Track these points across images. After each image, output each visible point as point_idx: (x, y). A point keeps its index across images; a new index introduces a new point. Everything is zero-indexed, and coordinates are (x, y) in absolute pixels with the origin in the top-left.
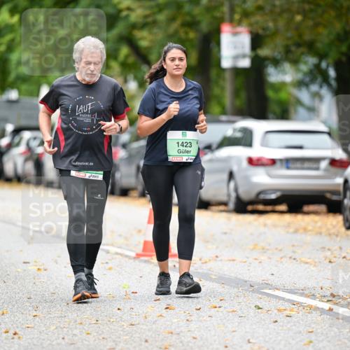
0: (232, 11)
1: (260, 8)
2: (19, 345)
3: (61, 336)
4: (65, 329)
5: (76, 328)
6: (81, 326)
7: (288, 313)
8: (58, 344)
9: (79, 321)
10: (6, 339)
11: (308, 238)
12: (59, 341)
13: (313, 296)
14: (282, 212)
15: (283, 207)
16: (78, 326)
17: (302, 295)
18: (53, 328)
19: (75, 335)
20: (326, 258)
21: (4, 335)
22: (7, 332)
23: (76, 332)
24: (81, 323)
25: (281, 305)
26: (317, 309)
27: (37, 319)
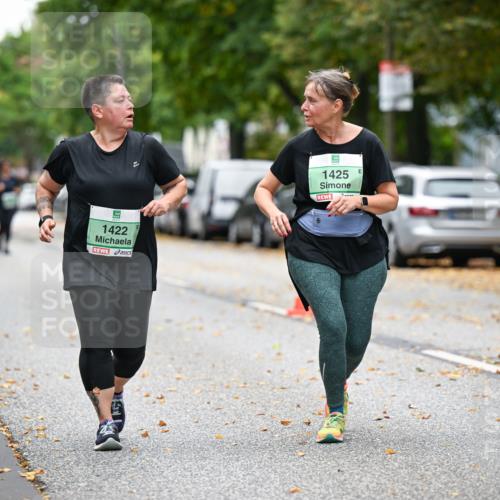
0: (392, 47)
1: (422, 46)
2: (161, 409)
3: (206, 401)
4: (211, 393)
5: (222, 392)
6: (228, 390)
7: (452, 376)
8: (204, 409)
9: (226, 385)
10: (147, 403)
11: (475, 295)
12: (204, 406)
13: (480, 359)
14: (445, 267)
15: (447, 261)
16: (225, 390)
17: (467, 356)
18: (197, 391)
19: (221, 399)
20: (493, 316)
21: (145, 399)
22: (147, 396)
23: (223, 396)
24: (228, 387)
25: (444, 367)
26: (483, 372)
27: (180, 382)
